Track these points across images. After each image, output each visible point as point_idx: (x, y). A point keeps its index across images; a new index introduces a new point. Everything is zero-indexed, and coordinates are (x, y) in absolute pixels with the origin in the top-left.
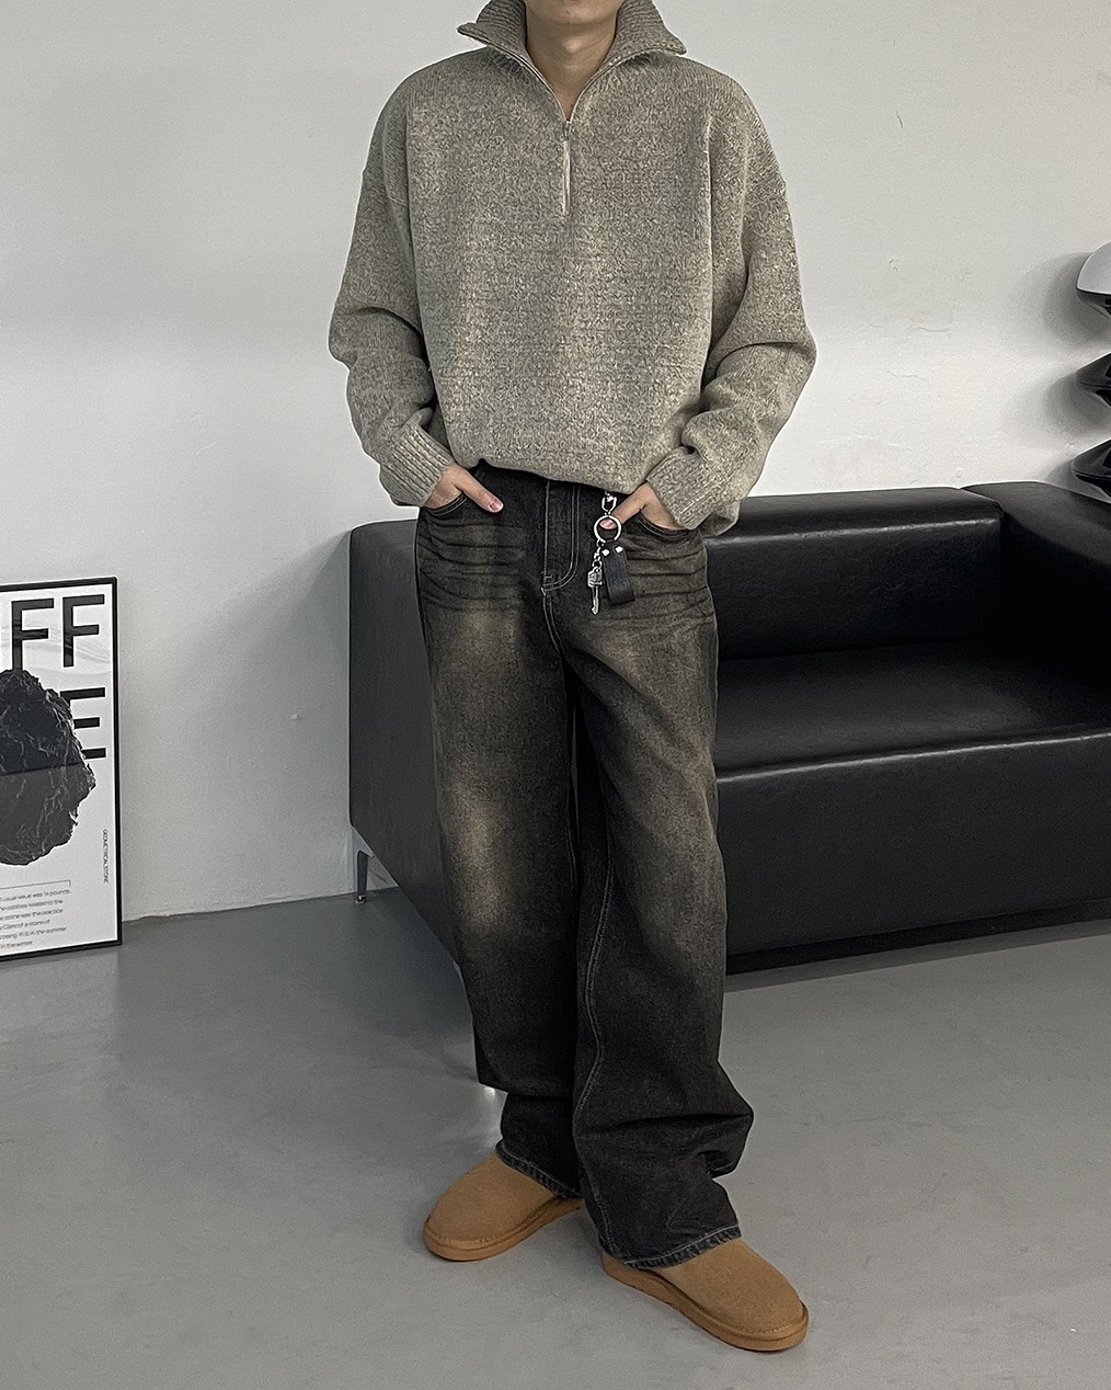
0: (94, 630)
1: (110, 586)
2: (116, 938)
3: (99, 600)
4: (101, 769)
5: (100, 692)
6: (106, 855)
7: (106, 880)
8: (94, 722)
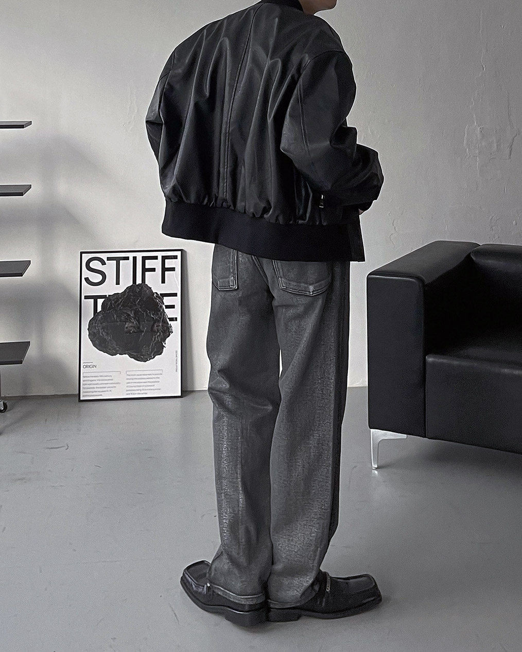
0: (173, 269)
1: (180, 252)
2: (180, 395)
3: (176, 257)
4: (176, 326)
5: (175, 295)
6: (177, 360)
7: (176, 371)
8: (173, 307)
